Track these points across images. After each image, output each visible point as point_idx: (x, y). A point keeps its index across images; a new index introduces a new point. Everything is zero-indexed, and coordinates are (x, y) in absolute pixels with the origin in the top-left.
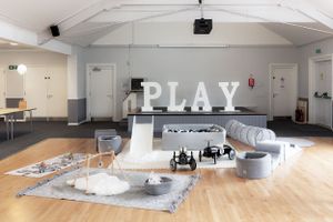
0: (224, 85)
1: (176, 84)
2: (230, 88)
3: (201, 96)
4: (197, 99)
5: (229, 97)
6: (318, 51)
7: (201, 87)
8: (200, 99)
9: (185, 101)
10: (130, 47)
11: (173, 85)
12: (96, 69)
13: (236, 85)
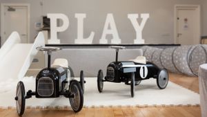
0: (133, 17)
1: (84, 16)
2: (139, 20)
3: (109, 28)
4: (106, 32)
5: (139, 29)
7: (110, 19)
8: (109, 32)
9: (93, 34)
11: (80, 17)
12: (11, 9)
13: (145, 17)
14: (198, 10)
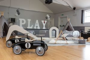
0: (43, 21)
1: (30, 20)
2: (44, 22)
3: (37, 24)
6: (63, 15)
8: (37, 25)
9: (32, 25)
10: (9, 7)
13: (46, 21)
14: (54, 20)
